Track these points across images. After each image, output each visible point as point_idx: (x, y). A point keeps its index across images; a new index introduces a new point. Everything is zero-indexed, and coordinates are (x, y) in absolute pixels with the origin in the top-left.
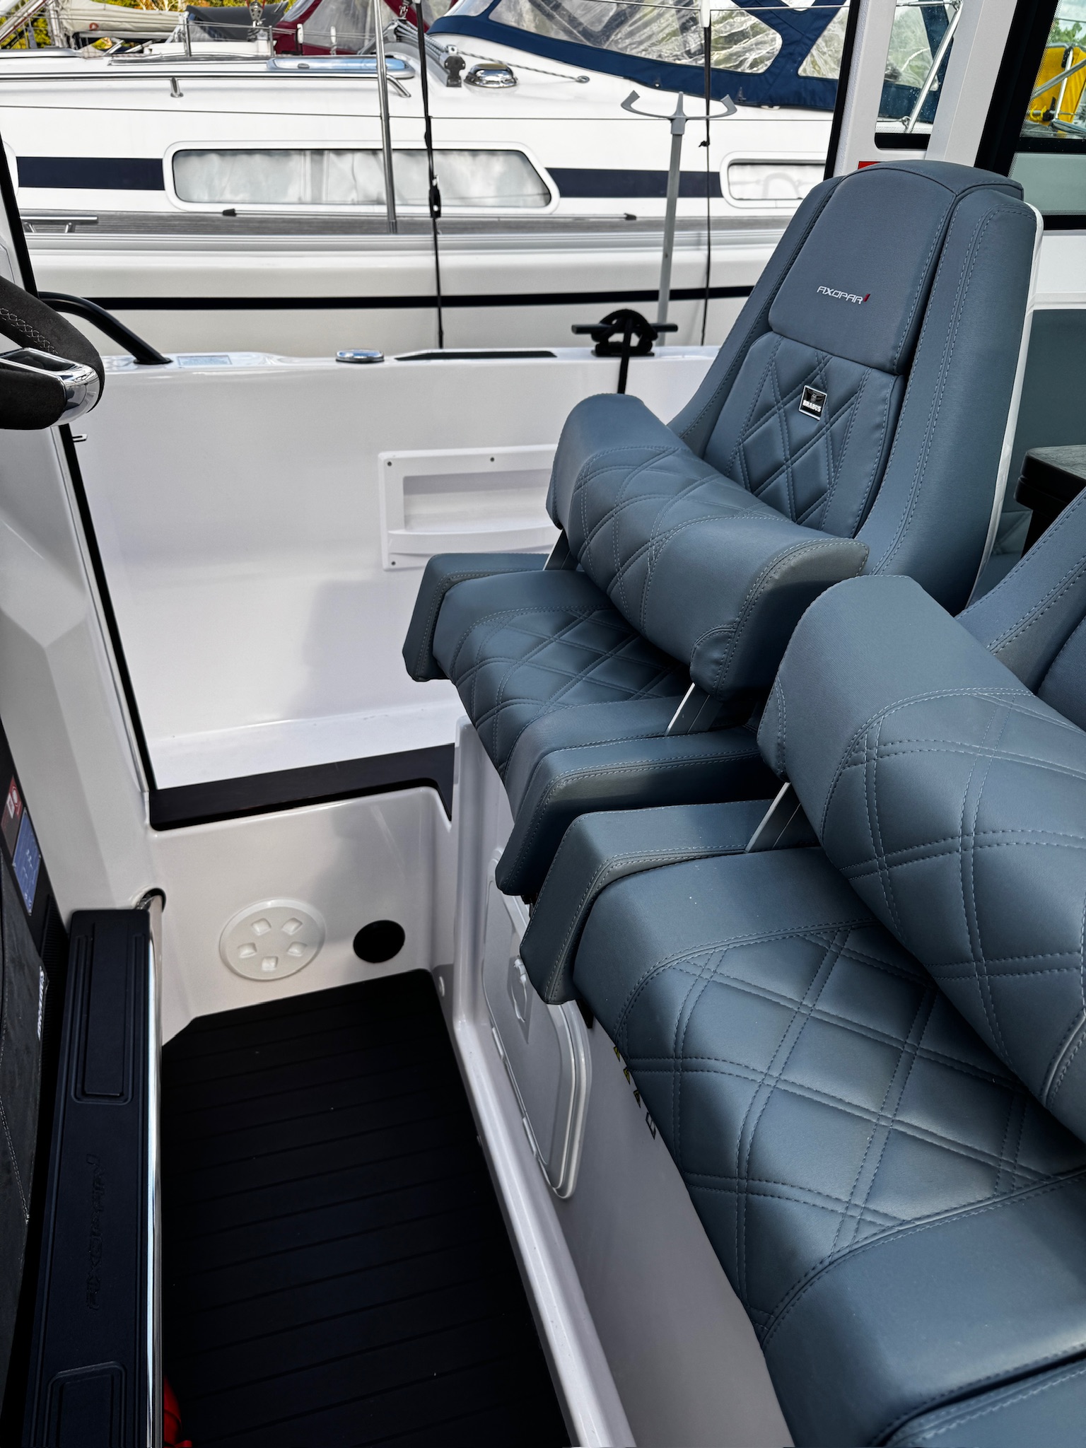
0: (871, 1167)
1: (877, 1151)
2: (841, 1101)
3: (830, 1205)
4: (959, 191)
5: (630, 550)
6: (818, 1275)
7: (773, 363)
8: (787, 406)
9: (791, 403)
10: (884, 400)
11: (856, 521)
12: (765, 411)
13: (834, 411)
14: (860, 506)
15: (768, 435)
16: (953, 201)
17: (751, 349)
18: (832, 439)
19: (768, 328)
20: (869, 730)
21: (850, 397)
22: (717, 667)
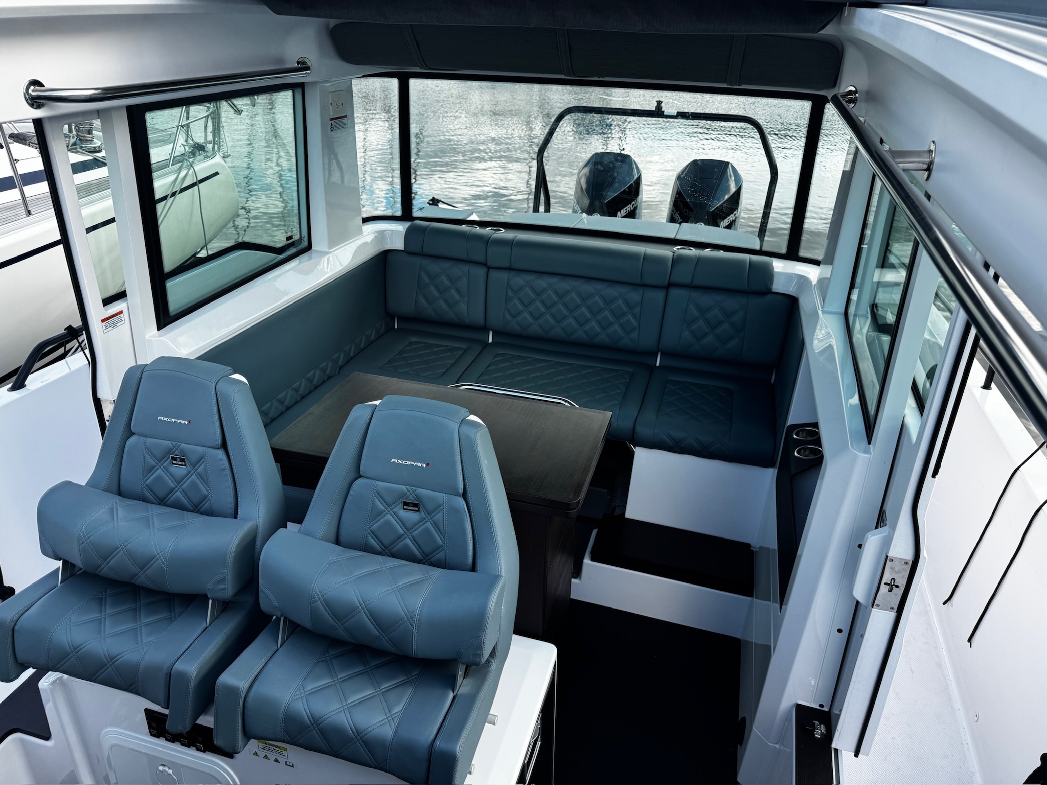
0: (385, 705)
1: (383, 701)
2: (365, 696)
3: (384, 722)
4: (214, 382)
5: (145, 562)
6: (393, 739)
7: (146, 449)
8: (165, 464)
9: (166, 463)
10: (222, 460)
11: (232, 505)
12: (152, 469)
13: (194, 465)
14: (231, 499)
15: (159, 478)
16: (214, 385)
17: (128, 444)
18: (200, 476)
19: (133, 434)
20: (314, 590)
21: (201, 459)
22: (224, 591)
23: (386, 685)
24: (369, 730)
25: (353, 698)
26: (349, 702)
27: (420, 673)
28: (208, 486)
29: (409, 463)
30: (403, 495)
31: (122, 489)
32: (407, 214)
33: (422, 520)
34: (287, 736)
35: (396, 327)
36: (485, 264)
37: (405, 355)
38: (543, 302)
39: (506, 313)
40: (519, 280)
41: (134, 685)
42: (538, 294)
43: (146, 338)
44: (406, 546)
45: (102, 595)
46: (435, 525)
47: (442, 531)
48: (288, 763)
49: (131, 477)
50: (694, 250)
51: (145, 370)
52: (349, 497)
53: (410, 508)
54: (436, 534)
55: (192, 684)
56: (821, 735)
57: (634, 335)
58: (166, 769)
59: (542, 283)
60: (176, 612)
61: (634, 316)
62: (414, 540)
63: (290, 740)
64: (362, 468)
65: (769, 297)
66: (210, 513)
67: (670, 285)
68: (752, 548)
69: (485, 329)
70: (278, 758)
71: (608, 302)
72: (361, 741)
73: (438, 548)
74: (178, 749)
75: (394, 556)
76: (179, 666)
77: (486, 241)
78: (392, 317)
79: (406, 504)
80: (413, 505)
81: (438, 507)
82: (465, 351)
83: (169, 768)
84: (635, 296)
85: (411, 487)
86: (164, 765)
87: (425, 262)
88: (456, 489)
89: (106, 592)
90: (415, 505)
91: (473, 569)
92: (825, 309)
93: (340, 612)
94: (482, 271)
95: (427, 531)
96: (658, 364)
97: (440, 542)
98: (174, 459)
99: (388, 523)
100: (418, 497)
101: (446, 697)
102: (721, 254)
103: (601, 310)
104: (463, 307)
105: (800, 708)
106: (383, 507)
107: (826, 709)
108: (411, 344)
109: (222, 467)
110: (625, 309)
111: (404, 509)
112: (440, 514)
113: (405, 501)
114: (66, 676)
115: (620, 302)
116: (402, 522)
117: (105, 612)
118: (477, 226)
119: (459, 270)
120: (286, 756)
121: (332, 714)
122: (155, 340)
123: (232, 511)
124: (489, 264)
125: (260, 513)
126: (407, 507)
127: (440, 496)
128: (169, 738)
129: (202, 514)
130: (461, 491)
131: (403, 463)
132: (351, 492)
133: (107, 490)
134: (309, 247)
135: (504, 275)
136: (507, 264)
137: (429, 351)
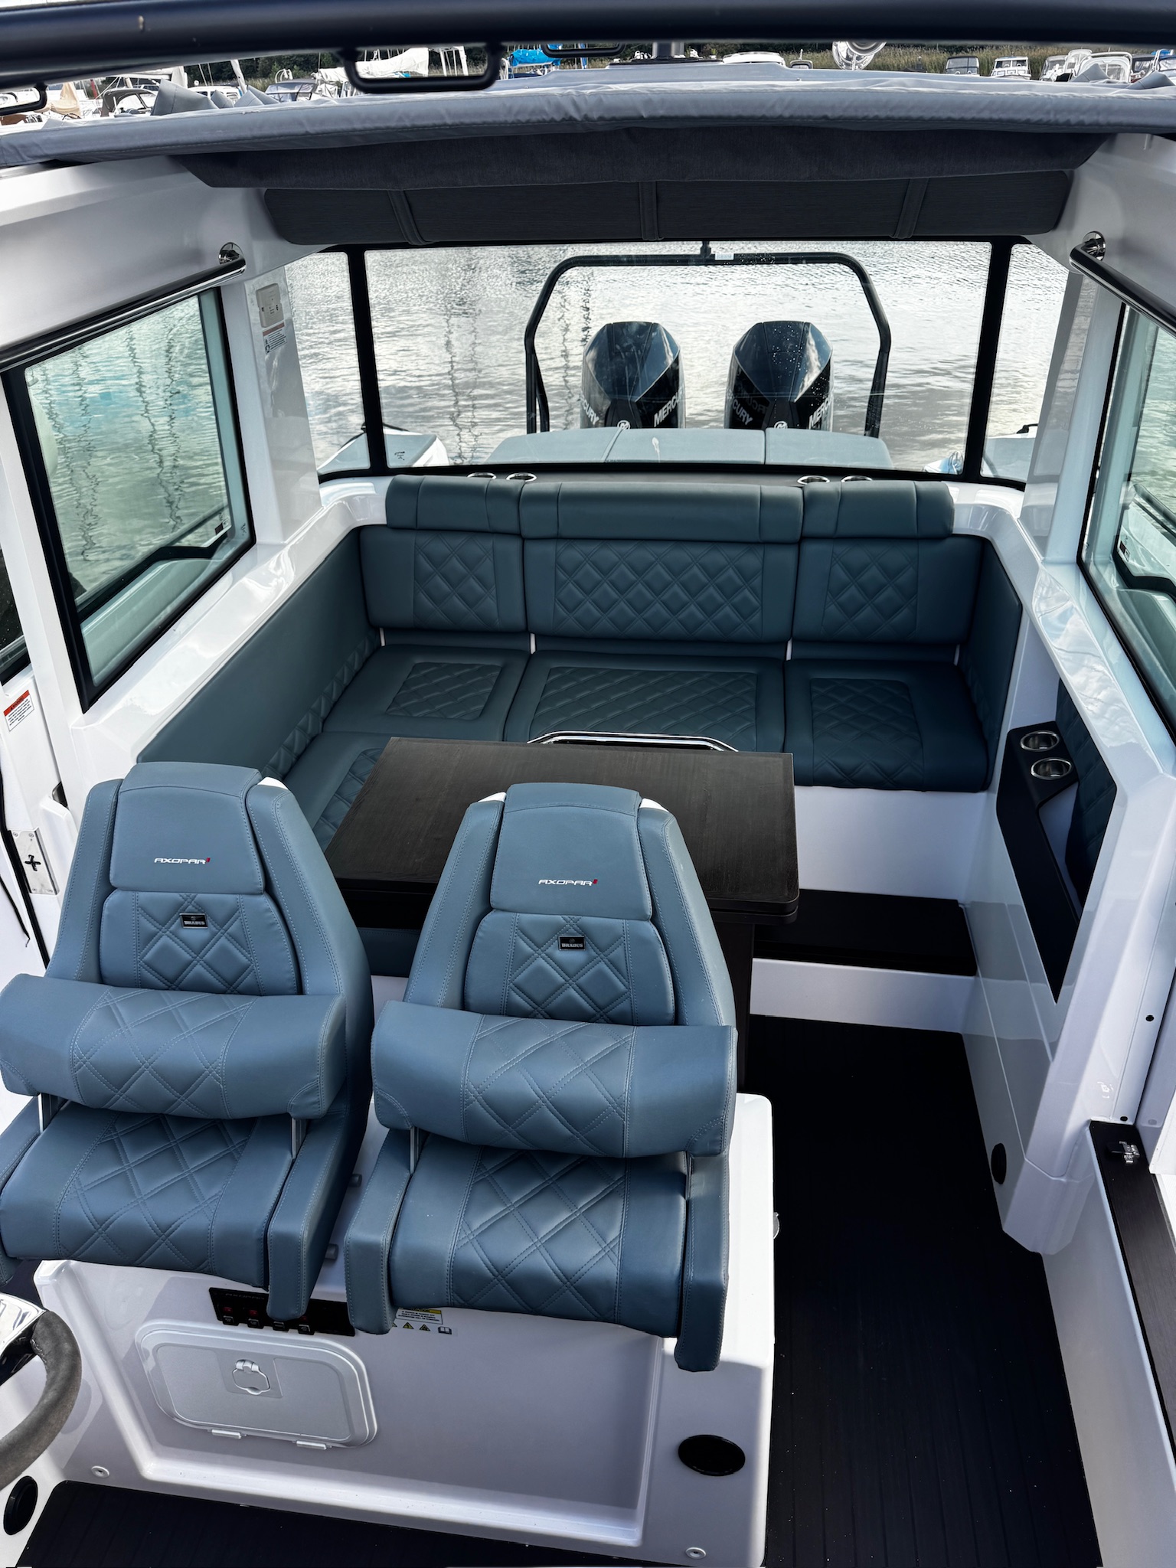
0: (593, 1231)
1: (589, 1226)
2: (561, 1223)
3: (600, 1256)
4: (242, 795)
5: (186, 1082)
6: (621, 1278)
7: (140, 909)
8: (172, 928)
9: (174, 926)
10: (268, 910)
11: (293, 974)
12: (151, 937)
13: (222, 924)
14: (290, 965)
15: (165, 949)
16: (243, 801)
17: (107, 904)
18: (233, 938)
19: (113, 889)
20: (466, 1086)
21: (233, 913)
22: (316, 1105)
23: (583, 1202)
24: (582, 1271)
25: (546, 1229)
26: (542, 1236)
27: (625, 1176)
28: (249, 952)
29: (566, 882)
30: (559, 928)
31: (105, 973)
32: (378, 466)
33: (591, 960)
34: (458, 1298)
35: (383, 644)
36: (518, 535)
37: (414, 688)
38: (613, 584)
39: (558, 606)
40: (573, 554)
41: (206, 1262)
42: (605, 573)
43: (70, 727)
44: (570, 999)
45: (112, 1136)
46: (614, 965)
47: (625, 972)
48: (442, 1330)
49: (117, 953)
50: (828, 481)
51: (120, 791)
52: (477, 940)
53: (571, 945)
54: (615, 978)
55: (305, 1249)
56: (1133, 1159)
57: (756, 618)
58: (248, 1365)
59: (609, 554)
60: (235, 1143)
61: (753, 591)
62: (581, 989)
63: (463, 1302)
64: (493, 897)
65: (949, 542)
66: (257, 991)
67: (804, 538)
68: (960, 906)
69: (525, 633)
70: (427, 1325)
71: (712, 573)
72: (572, 1288)
73: (620, 996)
74: (268, 1335)
75: (552, 1015)
76: (276, 1226)
77: (518, 499)
78: (374, 628)
79: (564, 940)
80: (576, 941)
81: (617, 939)
82: (503, 670)
83: (253, 1363)
84: (751, 560)
85: (572, 916)
86: (244, 1361)
87: (423, 539)
88: (642, 910)
89: (115, 1130)
90: (580, 940)
91: (677, 1020)
92: (1048, 558)
93: (508, 1111)
94: (514, 546)
95: (601, 974)
96: (789, 657)
97: (622, 988)
98: (185, 918)
99: (540, 970)
100: (582, 928)
101: (674, 1206)
102: (870, 484)
103: (703, 587)
104: (490, 604)
105: (1096, 1127)
106: (529, 949)
107: (1129, 1122)
108: (416, 668)
109: (271, 921)
110: (738, 581)
111: (562, 948)
112: (620, 950)
113: (563, 936)
114: (73, 1263)
115: (731, 572)
116: (560, 966)
117: (127, 1161)
118: (492, 474)
119: (476, 548)
120: (440, 1320)
121: (523, 1257)
122: (85, 730)
123: (293, 983)
124: (524, 534)
125: (340, 981)
126: (567, 945)
127: (618, 924)
128: (255, 1323)
129: (240, 993)
130: (650, 912)
131: (558, 883)
132: (479, 933)
133: (83, 979)
134: (252, 541)
135: (550, 548)
136: (553, 532)
137: (447, 677)
